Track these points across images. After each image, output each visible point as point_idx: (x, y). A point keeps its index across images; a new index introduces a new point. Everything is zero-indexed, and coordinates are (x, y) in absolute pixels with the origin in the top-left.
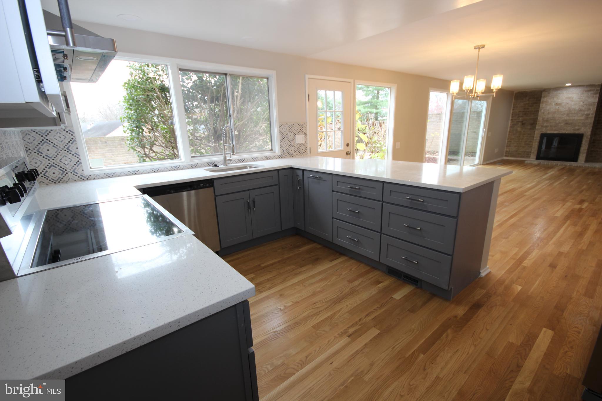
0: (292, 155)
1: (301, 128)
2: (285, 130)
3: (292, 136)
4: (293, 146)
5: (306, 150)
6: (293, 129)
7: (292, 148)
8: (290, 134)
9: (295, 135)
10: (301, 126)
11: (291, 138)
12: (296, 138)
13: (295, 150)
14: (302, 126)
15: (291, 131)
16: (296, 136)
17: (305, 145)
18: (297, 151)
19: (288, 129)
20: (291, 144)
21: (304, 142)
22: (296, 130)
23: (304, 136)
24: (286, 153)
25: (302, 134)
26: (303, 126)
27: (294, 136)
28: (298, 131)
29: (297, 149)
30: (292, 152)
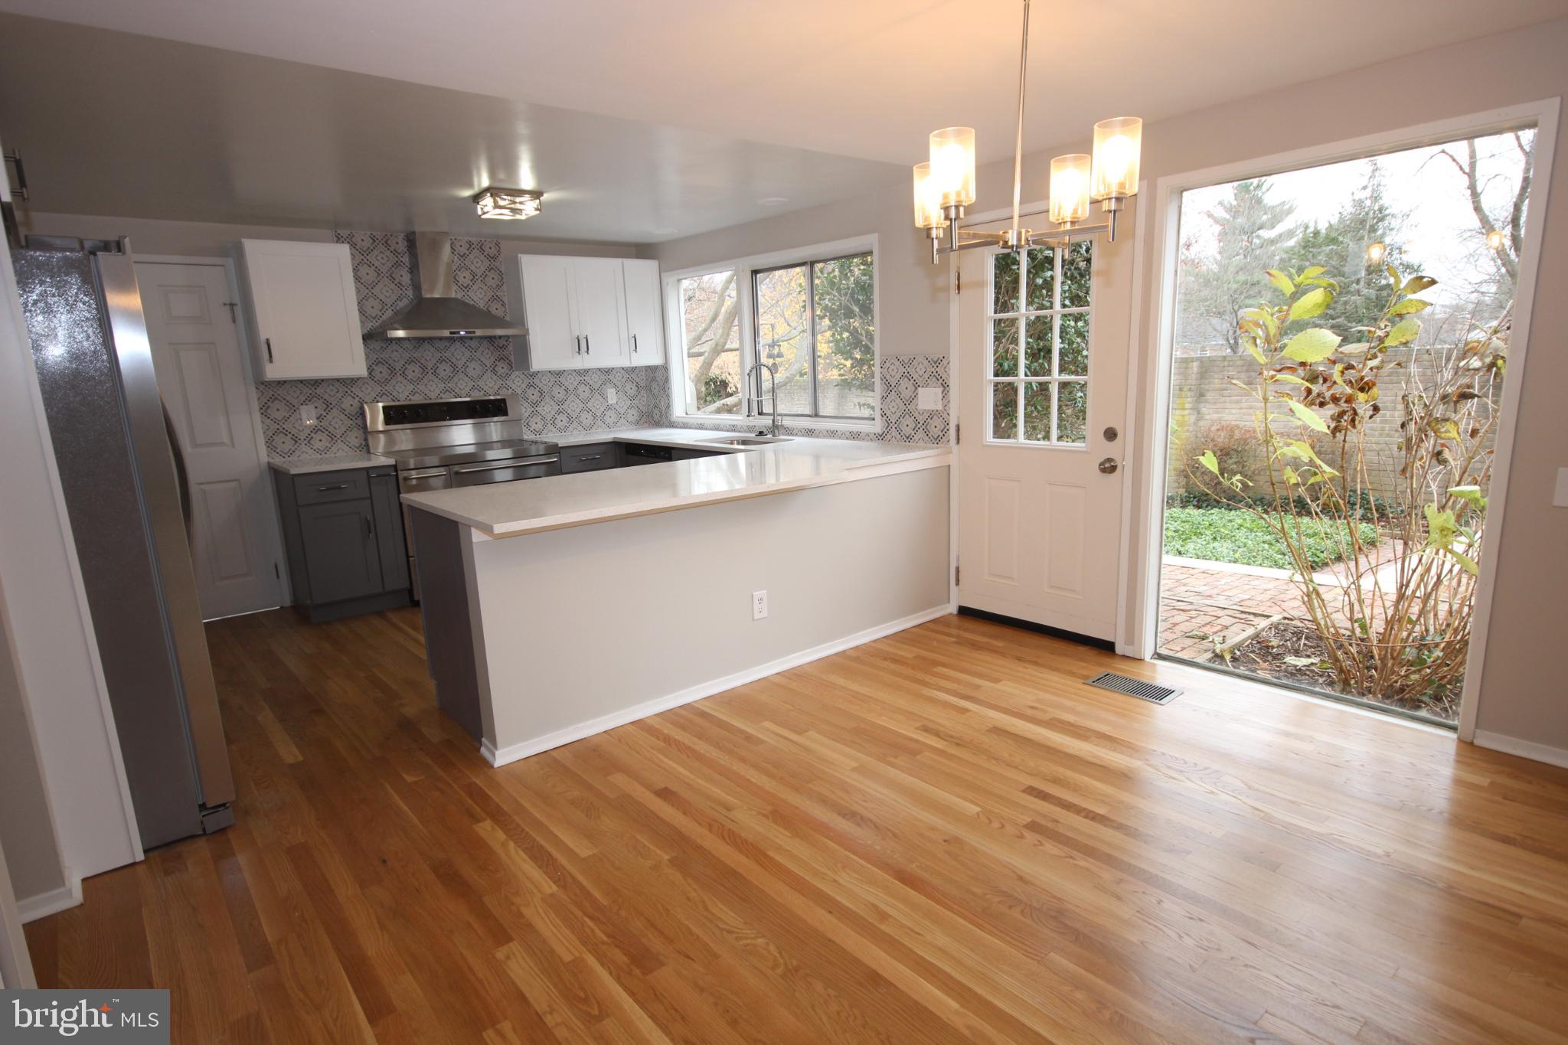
0: (908, 438)
1: (933, 370)
2: (893, 374)
3: (911, 388)
4: (911, 414)
5: (945, 431)
6: (913, 370)
7: (910, 421)
8: (905, 383)
9: (916, 386)
10: (933, 364)
11: (907, 394)
12: (919, 396)
13: (917, 425)
14: (937, 364)
15: (908, 375)
16: (920, 389)
17: (942, 415)
18: (921, 429)
19: (900, 371)
20: (907, 410)
21: (940, 407)
22: (921, 373)
23: (941, 389)
24: (894, 432)
25: (935, 384)
26: (938, 362)
27: (916, 388)
28: (926, 376)
29: (921, 424)
30: (908, 431)
